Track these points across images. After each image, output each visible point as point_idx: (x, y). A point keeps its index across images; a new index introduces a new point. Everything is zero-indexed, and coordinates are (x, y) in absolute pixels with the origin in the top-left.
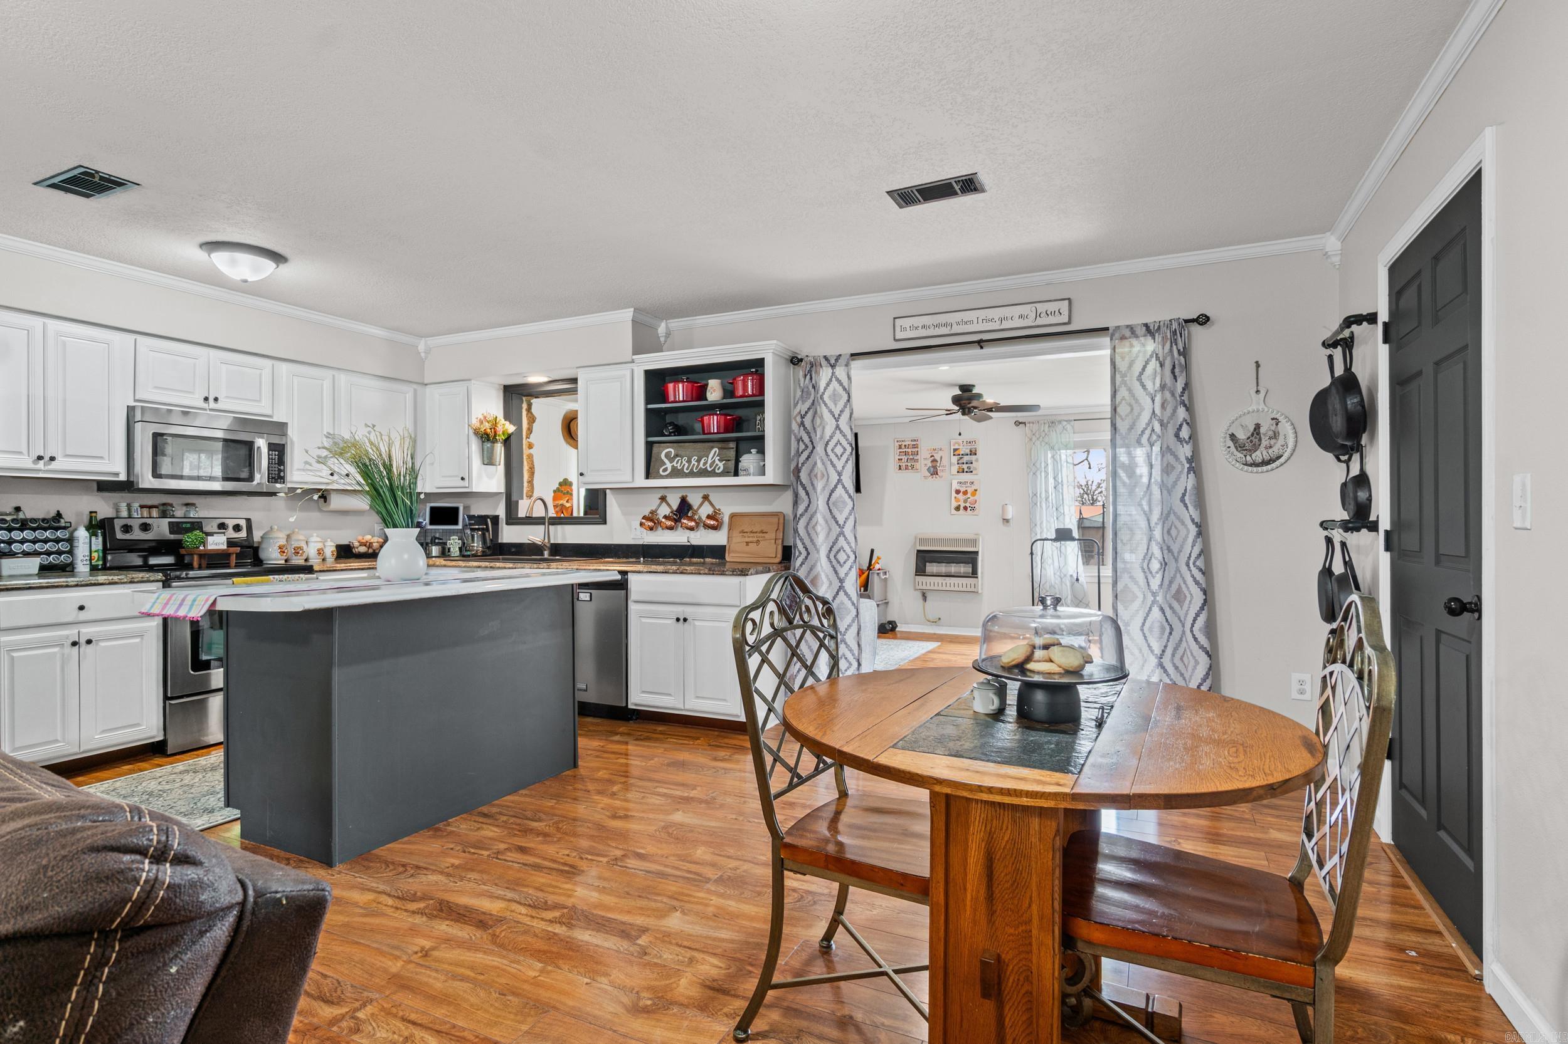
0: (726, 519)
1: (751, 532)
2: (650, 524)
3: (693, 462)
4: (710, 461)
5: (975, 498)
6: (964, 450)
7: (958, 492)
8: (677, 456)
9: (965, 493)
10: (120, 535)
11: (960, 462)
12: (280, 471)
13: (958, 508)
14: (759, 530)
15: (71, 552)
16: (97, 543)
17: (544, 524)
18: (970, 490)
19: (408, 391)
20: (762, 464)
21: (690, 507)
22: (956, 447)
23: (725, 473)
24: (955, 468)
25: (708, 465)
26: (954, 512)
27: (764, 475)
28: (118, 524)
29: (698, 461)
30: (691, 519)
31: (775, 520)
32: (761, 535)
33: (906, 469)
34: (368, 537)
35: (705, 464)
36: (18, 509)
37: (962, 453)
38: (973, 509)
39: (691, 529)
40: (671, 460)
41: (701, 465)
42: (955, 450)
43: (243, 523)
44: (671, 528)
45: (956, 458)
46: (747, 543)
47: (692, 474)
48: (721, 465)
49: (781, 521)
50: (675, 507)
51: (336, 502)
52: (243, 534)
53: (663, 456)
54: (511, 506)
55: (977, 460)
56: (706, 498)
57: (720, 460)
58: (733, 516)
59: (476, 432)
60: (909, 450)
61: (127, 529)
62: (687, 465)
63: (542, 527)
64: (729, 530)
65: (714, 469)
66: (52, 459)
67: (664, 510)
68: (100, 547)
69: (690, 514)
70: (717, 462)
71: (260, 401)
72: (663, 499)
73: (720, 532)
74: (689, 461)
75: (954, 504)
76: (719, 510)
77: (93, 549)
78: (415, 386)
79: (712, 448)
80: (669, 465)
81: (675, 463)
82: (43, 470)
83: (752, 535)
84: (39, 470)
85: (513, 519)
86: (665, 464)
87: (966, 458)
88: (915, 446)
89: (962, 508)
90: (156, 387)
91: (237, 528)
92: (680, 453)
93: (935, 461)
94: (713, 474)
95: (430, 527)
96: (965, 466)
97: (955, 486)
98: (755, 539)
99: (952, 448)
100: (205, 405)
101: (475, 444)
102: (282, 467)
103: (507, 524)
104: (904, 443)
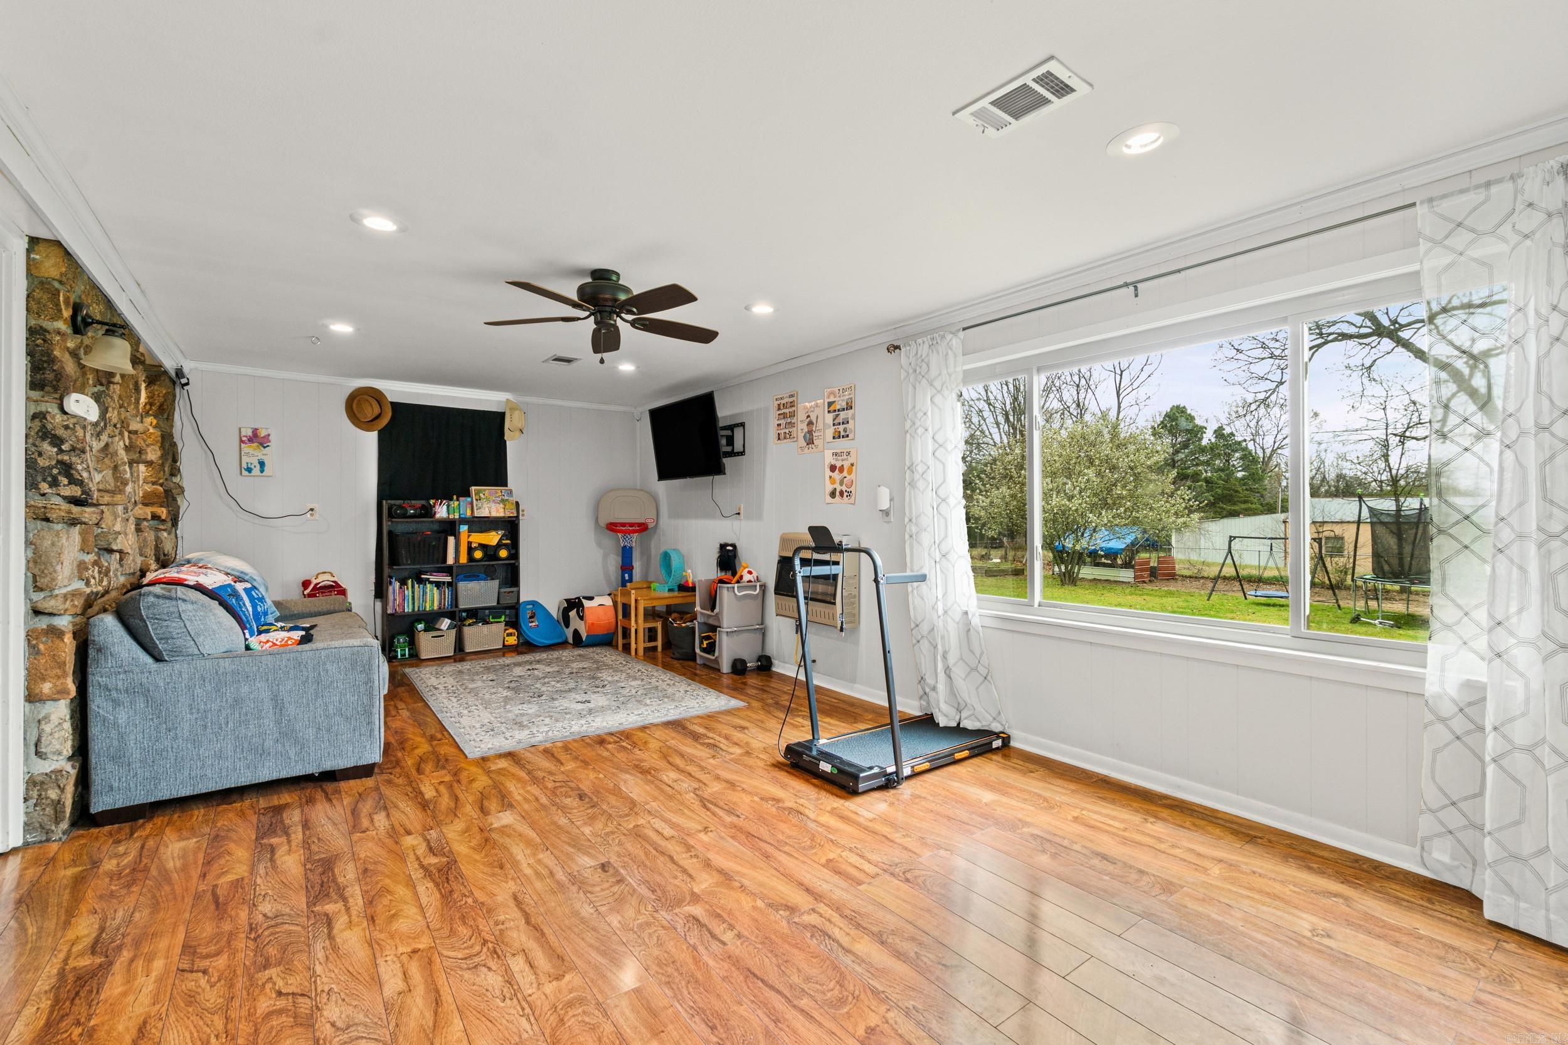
5: (853, 476)
6: (841, 404)
7: (833, 468)
9: (841, 469)
11: (836, 422)
13: (833, 494)
18: (846, 464)
22: (832, 399)
24: (830, 432)
26: (829, 499)
33: (785, 438)
37: (838, 407)
38: (849, 494)
42: (830, 404)
45: (831, 416)
55: (853, 418)
60: (787, 411)
75: (829, 488)
87: (843, 415)
88: (792, 404)
89: (838, 493)
93: (810, 423)
96: (841, 428)
97: (829, 459)
99: (827, 401)
104: (783, 402)
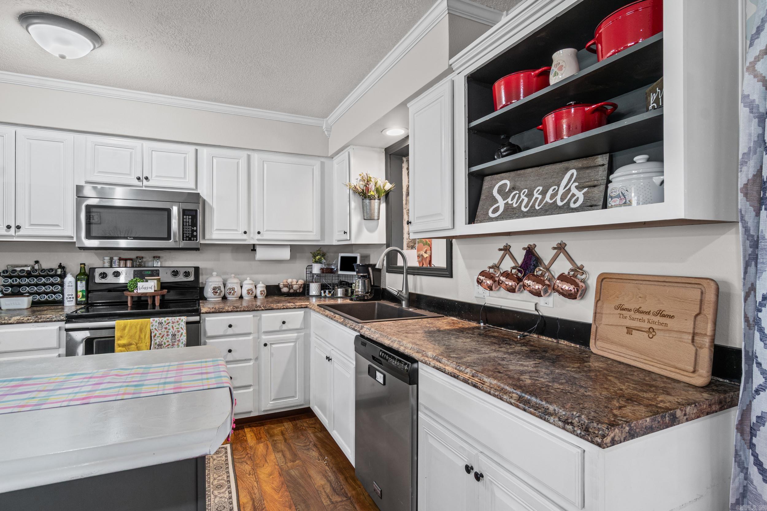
0: (592, 282)
1: (638, 311)
2: (489, 282)
3: (536, 195)
4: (561, 191)
8: (513, 189)
10: (98, 280)
12: (193, 231)
14: (654, 309)
15: (62, 292)
16: (82, 286)
17: (403, 273)
19: (316, 164)
20: (657, 180)
21: (538, 261)
23: (588, 206)
25: (558, 197)
27: (662, 200)
28: (97, 272)
29: (544, 193)
30: (538, 280)
31: (695, 294)
32: (657, 319)
34: (289, 281)
35: (553, 196)
36: (37, 262)
39: (537, 294)
40: (505, 196)
41: (548, 199)
43: (192, 271)
44: (512, 290)
46: (630, 330)
47: (532, 213)
48: (580, 195)
49: (710, 296)
50: (520, 261)
51: (261, 254)
52: (192, 278)
53: (495, 192)
54: (391, 257)
56: (561, 248)
57: (579, 188)
58: (603, 278)
59: (355, 191)
61: (104, 275)
62: (526, 200)
63: (402, 275)
64: (597, 302)
65: (568, 203)
66: (18, 227)
67: (507, 265)
68: (84, 289)
69: (538, 272)
70: (574, 190)
71: (185, 178)
72: (506, 249)
73: (583, 302)
74: (530, 195)
76: (581, 268)
77: (79, 289)
78: (323, 160)
79: (567, 169)
80: (501, 203)
81: (509, 200)
82: (13, 236)
83: (638, 316)
84: (12, 236)
85: (392, 268)
86: (496, 201)
90: (100, 172)
91: (187, 274)
92: (518, 184)
94: (567, 209)
95: (340, 272)
98: (646, 325)
100: (140, 184)
101: (355, 202)
102: (195, 228)
103: (388, 271)
